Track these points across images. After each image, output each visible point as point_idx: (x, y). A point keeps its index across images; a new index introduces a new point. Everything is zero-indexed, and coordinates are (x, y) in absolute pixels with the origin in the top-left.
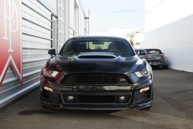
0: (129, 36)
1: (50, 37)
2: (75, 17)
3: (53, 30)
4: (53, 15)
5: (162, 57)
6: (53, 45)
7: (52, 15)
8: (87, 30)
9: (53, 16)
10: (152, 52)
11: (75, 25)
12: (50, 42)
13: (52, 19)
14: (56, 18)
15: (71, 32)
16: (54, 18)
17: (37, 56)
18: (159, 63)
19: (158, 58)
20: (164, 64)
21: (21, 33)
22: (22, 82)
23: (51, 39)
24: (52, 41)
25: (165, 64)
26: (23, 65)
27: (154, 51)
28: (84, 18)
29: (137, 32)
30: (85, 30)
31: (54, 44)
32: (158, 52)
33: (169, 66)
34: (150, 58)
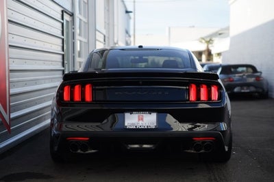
0: (203, 41)
1: (60, 48)
2: (108, 10)
3: (65, 37)
4: (65, 12)
5: (258, 78)
6: (65, 62)
7: (62, 11)
8: (131, 33)
9: (64, 14)
10: (240, 69)
11: (108, 24)
12: (60, 57)
13: (63, 19)
14: (71, 16)
15: (100, 37)
16: (67, 17)
17: (36, 82)
18: (252, 89)
19: (252, 80)
20: (261, 90)
21: (7, 46)
22: (8, 127)
23: (63, 53)
24: (63, 55)
25: (263, 90)
26: (12, 98)
27: (244, 69)
28: (124, 12)
29: (220, 34)
30: (127, 32)
31: (68, 60)
32: (250, 70)
33: (269, 93)
34: (236, 81)
